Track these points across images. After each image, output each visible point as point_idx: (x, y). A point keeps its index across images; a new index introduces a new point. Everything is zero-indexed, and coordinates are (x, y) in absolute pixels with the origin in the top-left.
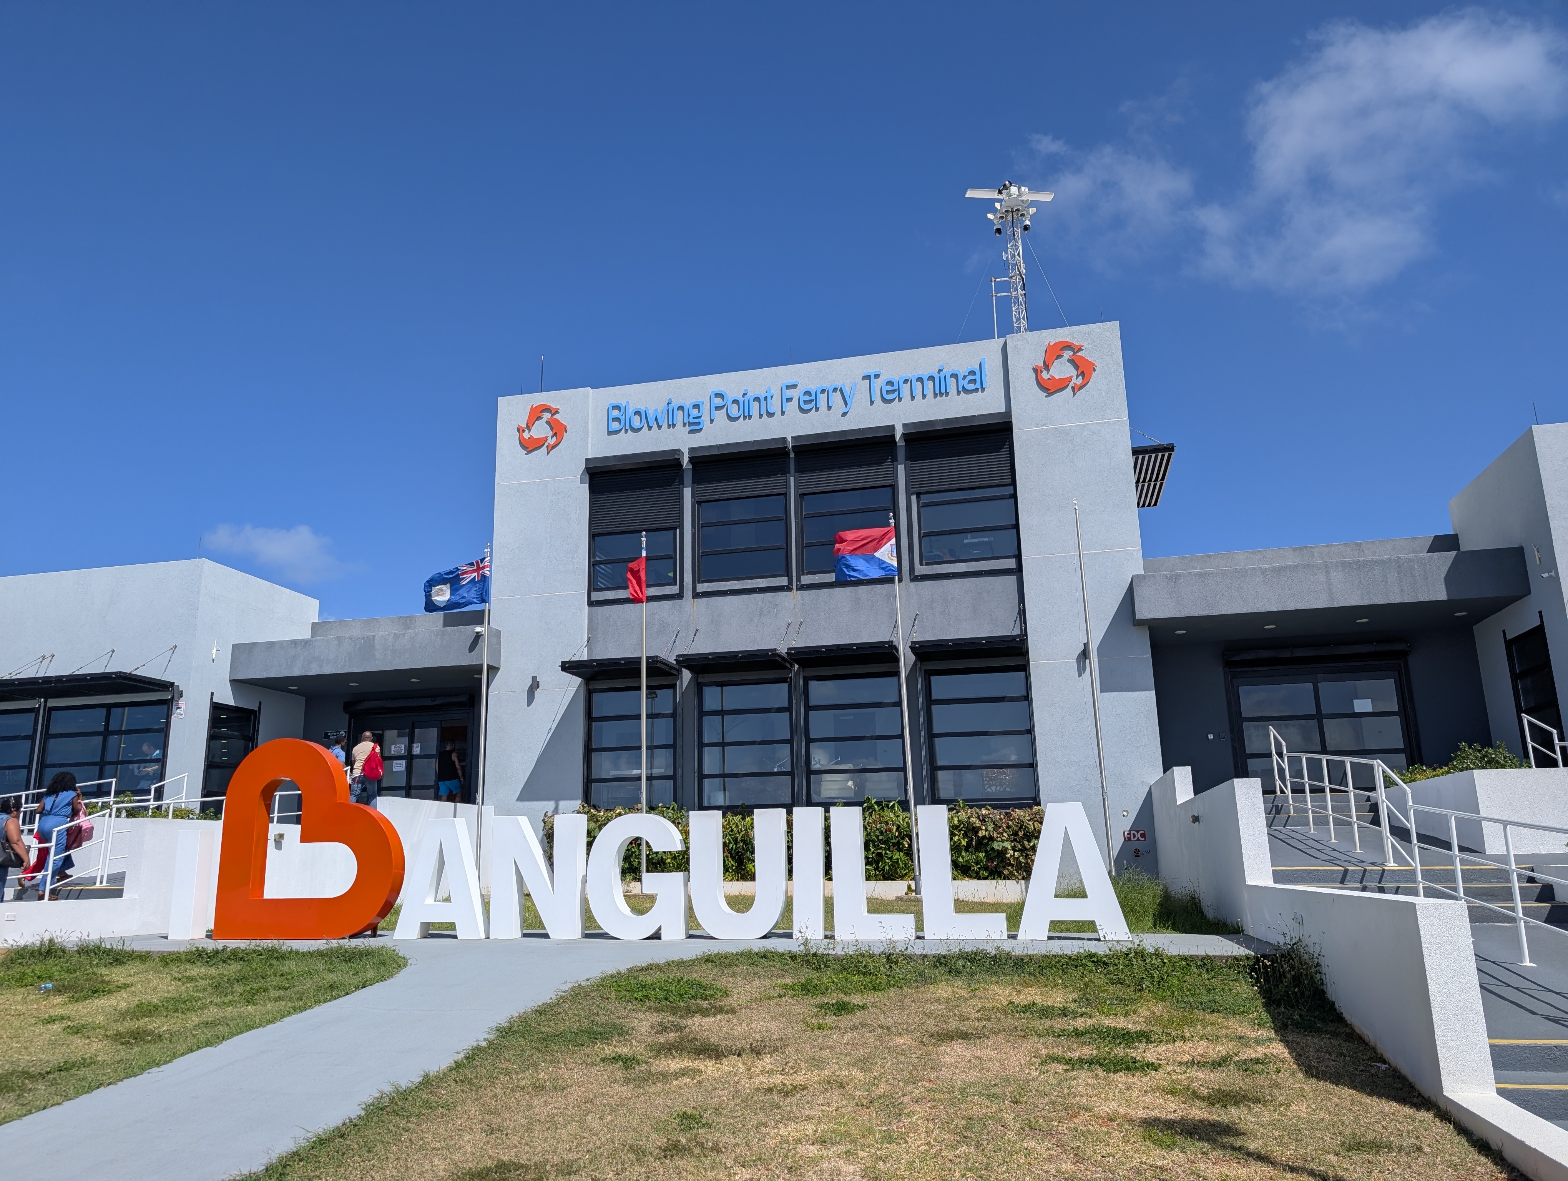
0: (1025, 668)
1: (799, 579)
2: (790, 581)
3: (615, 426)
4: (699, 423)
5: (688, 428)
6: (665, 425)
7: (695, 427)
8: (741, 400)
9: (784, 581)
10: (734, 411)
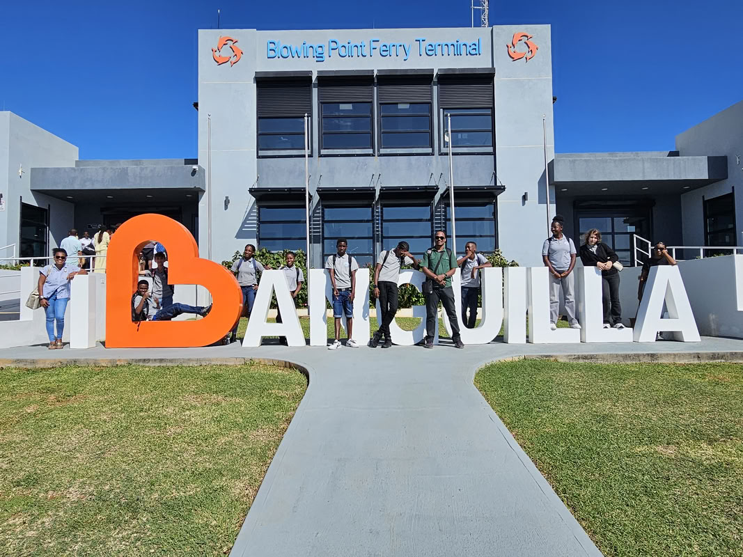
1: (379, 151)
2: (374, 152)
3: (272, 54)
4: (322, 57)
5: (316, 59)
6: (302, 56)
7: (320, 58)
8: (347, 45)
9: (370, 151)
10: (343, 52)
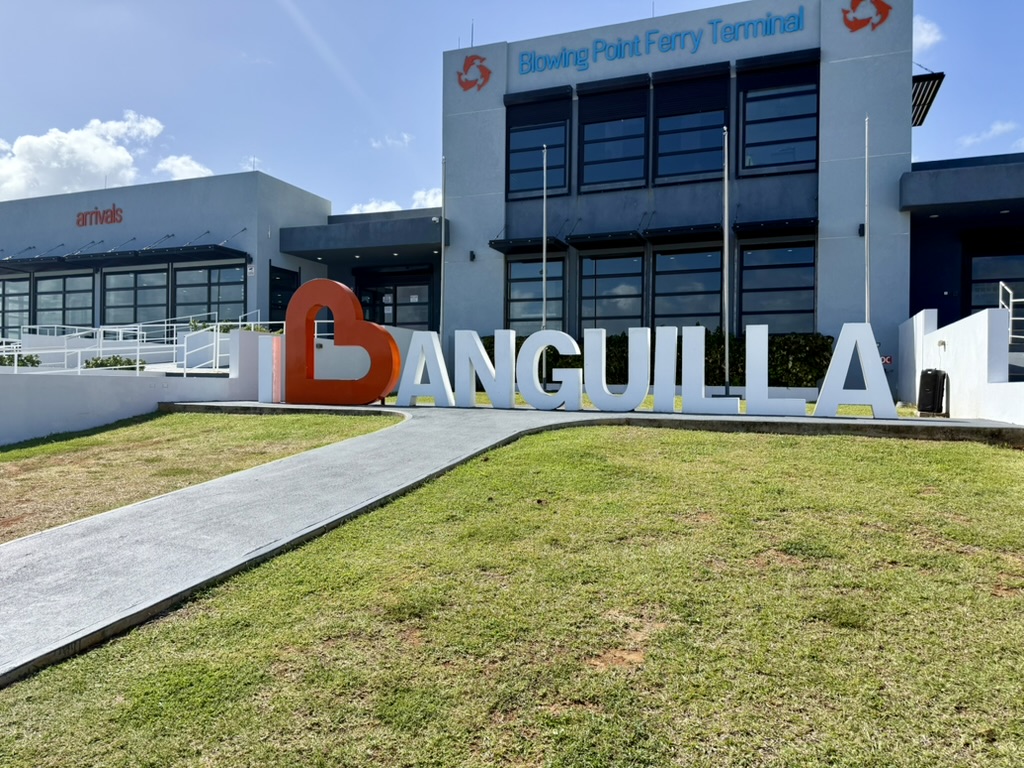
0: (813, 244)
1: (653, 181)
2: (647, 182)
3: (526, 69)
4: (585, 64)
5: (578, 69)
7: (583, 66)
8: (616, 45)
9: (643, 183)
